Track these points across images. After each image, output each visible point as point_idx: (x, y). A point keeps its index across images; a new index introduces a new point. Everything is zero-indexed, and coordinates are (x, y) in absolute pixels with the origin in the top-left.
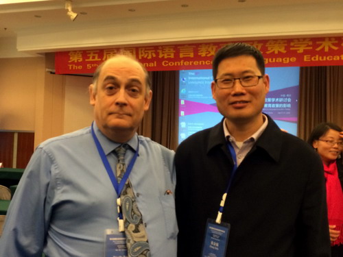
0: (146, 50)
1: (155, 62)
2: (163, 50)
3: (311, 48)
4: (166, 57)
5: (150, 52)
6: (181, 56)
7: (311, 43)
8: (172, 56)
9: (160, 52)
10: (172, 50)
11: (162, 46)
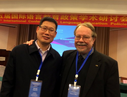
0: (22, 15)
1: (26, 20)
2: (29, 16)
3: (87, 19)
4: (30, 19)
5: (24, 16)
6: (36, 18)
7: (87, 17)
8: (33, 18)
9: (28, 16)
10: (33, 16)
11: (29, 14)
